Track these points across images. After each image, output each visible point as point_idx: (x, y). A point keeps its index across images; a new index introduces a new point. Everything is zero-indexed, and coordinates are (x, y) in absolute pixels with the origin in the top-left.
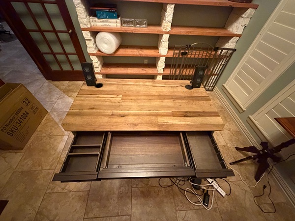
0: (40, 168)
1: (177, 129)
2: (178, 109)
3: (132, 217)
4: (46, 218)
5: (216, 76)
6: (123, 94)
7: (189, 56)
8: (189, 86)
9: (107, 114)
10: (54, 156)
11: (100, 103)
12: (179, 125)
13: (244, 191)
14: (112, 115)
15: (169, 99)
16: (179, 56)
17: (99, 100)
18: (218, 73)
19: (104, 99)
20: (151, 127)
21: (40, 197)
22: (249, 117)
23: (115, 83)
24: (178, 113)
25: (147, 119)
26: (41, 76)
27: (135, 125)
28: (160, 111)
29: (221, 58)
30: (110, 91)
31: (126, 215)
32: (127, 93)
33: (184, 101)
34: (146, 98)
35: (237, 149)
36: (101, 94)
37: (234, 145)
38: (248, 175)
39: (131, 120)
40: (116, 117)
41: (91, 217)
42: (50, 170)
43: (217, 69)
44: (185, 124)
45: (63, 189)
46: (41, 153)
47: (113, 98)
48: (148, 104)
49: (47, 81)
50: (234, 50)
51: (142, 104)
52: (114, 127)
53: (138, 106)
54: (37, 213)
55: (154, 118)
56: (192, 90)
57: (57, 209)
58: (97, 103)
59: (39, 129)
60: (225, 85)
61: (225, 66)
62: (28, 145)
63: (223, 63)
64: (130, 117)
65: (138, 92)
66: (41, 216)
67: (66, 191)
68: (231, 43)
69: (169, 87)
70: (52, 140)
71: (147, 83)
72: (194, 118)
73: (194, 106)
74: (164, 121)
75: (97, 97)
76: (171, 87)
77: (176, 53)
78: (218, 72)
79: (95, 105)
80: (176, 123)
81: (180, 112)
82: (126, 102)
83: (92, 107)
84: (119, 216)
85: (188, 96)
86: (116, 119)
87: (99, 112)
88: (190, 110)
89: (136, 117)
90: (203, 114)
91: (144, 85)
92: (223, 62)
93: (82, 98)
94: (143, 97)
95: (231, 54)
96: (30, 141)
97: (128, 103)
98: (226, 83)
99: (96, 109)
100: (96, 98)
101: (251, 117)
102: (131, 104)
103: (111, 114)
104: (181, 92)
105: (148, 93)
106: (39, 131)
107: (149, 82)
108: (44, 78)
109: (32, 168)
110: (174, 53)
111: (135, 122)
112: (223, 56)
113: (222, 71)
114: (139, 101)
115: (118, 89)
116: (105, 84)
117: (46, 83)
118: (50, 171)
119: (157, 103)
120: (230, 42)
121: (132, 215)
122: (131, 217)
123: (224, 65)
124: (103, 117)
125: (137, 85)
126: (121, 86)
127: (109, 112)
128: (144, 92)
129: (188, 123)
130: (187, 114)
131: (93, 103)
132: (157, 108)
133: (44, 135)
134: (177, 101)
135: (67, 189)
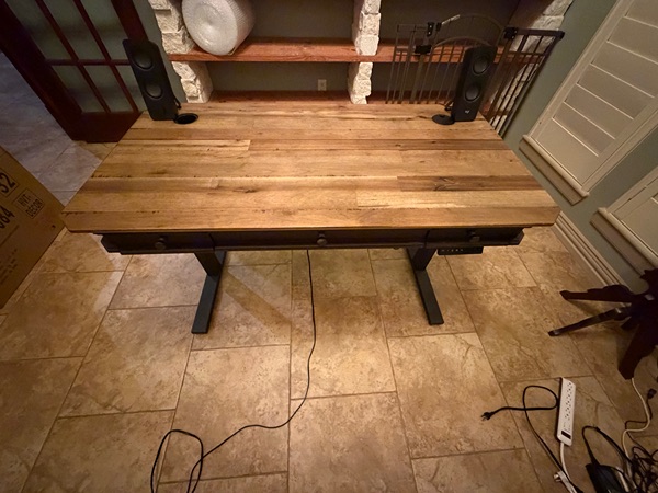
0: (46, 354)
1: (417, 222)
2: (416, 171)
3: (292, 477)
4: (54, 485)
5: (505, 117)
6: (255, 137)
7: (435, 59)
8: (442, 116)
9: (206, 185)
10: (83, 323)
11: (185, 159)
12: (423, 210)
13: (592, 405)
14: (219, 188)
15: (388, 148)
16: (409, 57)
17: (183, 153)
18: (509, 109)
19: (198, 148)
20: (337, 217)
21: (42, 429)
22: (599, 213)
23: (232, 112)
24: (415, 181)
25: (324, 197)
26: (60, 132)
27: (288, 213)
28: (362, 178)
29: (519, 61)
30: (217, 131)
31: (272, 473)
32: (266, 135)
33: (434, 152)
34: (322, 146)
35: (567, 295)
36: (189, 138)
37: (558, 288)
38: (600, 363)
39: (274, 199)
40: (231, 193)
41: (178, 479)
42: (70, 357)
43: (509, 96)
44: (438, 209)
45: (105, 406)
46: (50, 316)
47: (225, 146)
48: (327, 160)
49: (74, 143)
50: (559, 35)
51: (309, 160)
52: (223, 219)
53: (299, 165)
54: (32, 471)
55: (344, 194)
56: (452, 127)
57: (85, 458)
58: (176, 160)
59: (47, 256)
60: (529, 138)
61: (529, 86)
62: (17, 295)
63: (524, 79)
64: (273, 193)
65: (300, 131)
66: (43, 479)
67: (114, 411)
68: (552, 14)
69: (386, 120)
70: (81, 282)
71: (324, 113)
72: (466, 194)
73: (462, 163)
74: (376, 203)
75: (179, 145)
76: (393, 120)
77: (402, 51)
78: (511, 104)
79: (170, 165)
80: (414, 206)
81: (421, 178)
82: (263, 155)
83: (161, 170)
84: (254, 474)
85: (441, 141)
86: (231, 200)
87: (180, 182)
88: (452, 174)
89: (289, 193)
90: (492, 183)
91: (313, 117)
92: (526, 75)
93: (134, 149)
94: (311, 146)
95: (550, 48)
96: (23, 287)
97: (268, 159)
98: (532, 133)
99: (171, 174)
100: (175, 149)
101: (604, 210)
102: (275, 160)
103: (216, 185)
104: (423, 131)
105: (327, 133)
106: (49, 262)
107: (330, 108)
108: (67, 137)
109: (24, 354)
110: (396, 50)
111: (289, 205)
112: (526, 54)
113: (521, 101)
114: (299, 153)
115: (242, 127)
116: (203, 115)
117: (72, 147)
118: (72, 361)
119: (353, 157)
120: (547, 11)
121: (291, 473)
122: (288, 477)
123: (526, 82)
124: (190, 194)
125: (295, 116)
126: (251, 119)
127: (210, 182)
128: (314, 133)
129: (450, 205)
130: (442, 182)
131: (165, 159)
132: (354, 169)
133: (62, 271)
134: (412, 152)
135: (115, 407)
